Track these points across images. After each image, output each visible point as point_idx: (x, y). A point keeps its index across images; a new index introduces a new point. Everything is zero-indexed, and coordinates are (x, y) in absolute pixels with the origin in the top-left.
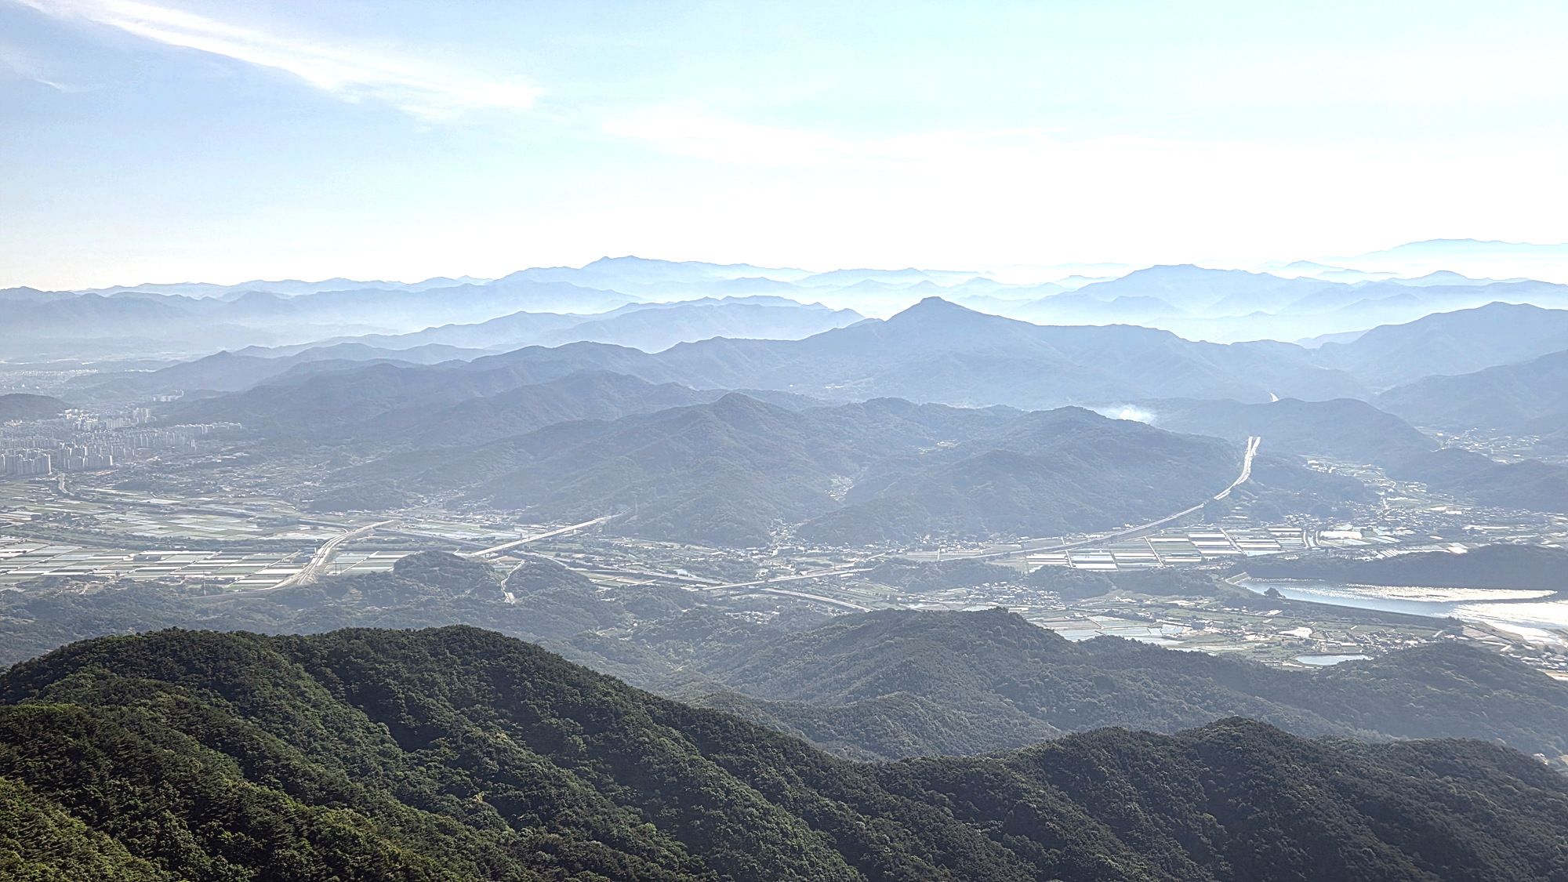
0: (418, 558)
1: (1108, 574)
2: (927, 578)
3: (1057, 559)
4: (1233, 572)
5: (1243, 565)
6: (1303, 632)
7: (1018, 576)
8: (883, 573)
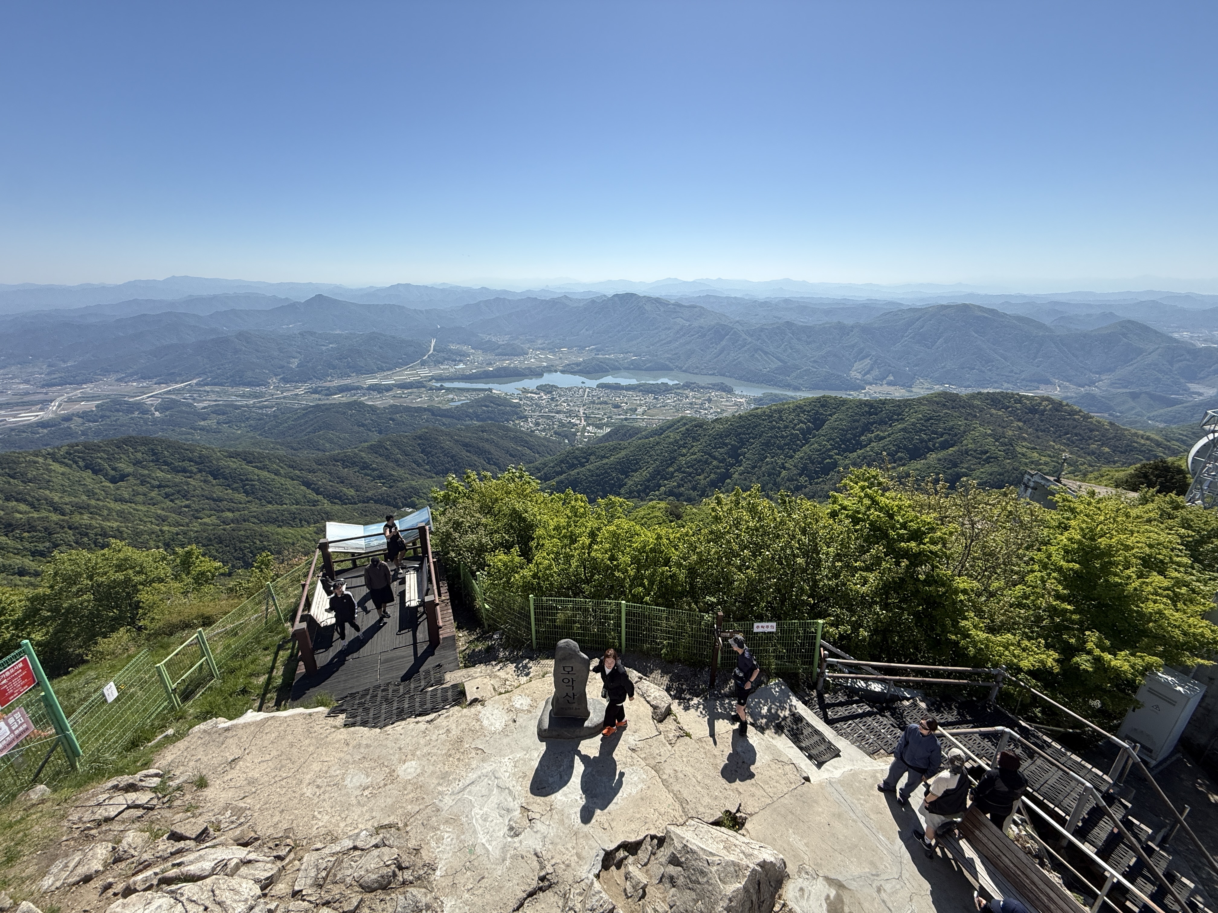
0: (107, 403)
1: (392, 384)
2: (330, 392)
3: (375, 381)
4: (430, 380)
5: (433, 378)
6: (451, 396)
7: (362, 388)
8: (315, 392)
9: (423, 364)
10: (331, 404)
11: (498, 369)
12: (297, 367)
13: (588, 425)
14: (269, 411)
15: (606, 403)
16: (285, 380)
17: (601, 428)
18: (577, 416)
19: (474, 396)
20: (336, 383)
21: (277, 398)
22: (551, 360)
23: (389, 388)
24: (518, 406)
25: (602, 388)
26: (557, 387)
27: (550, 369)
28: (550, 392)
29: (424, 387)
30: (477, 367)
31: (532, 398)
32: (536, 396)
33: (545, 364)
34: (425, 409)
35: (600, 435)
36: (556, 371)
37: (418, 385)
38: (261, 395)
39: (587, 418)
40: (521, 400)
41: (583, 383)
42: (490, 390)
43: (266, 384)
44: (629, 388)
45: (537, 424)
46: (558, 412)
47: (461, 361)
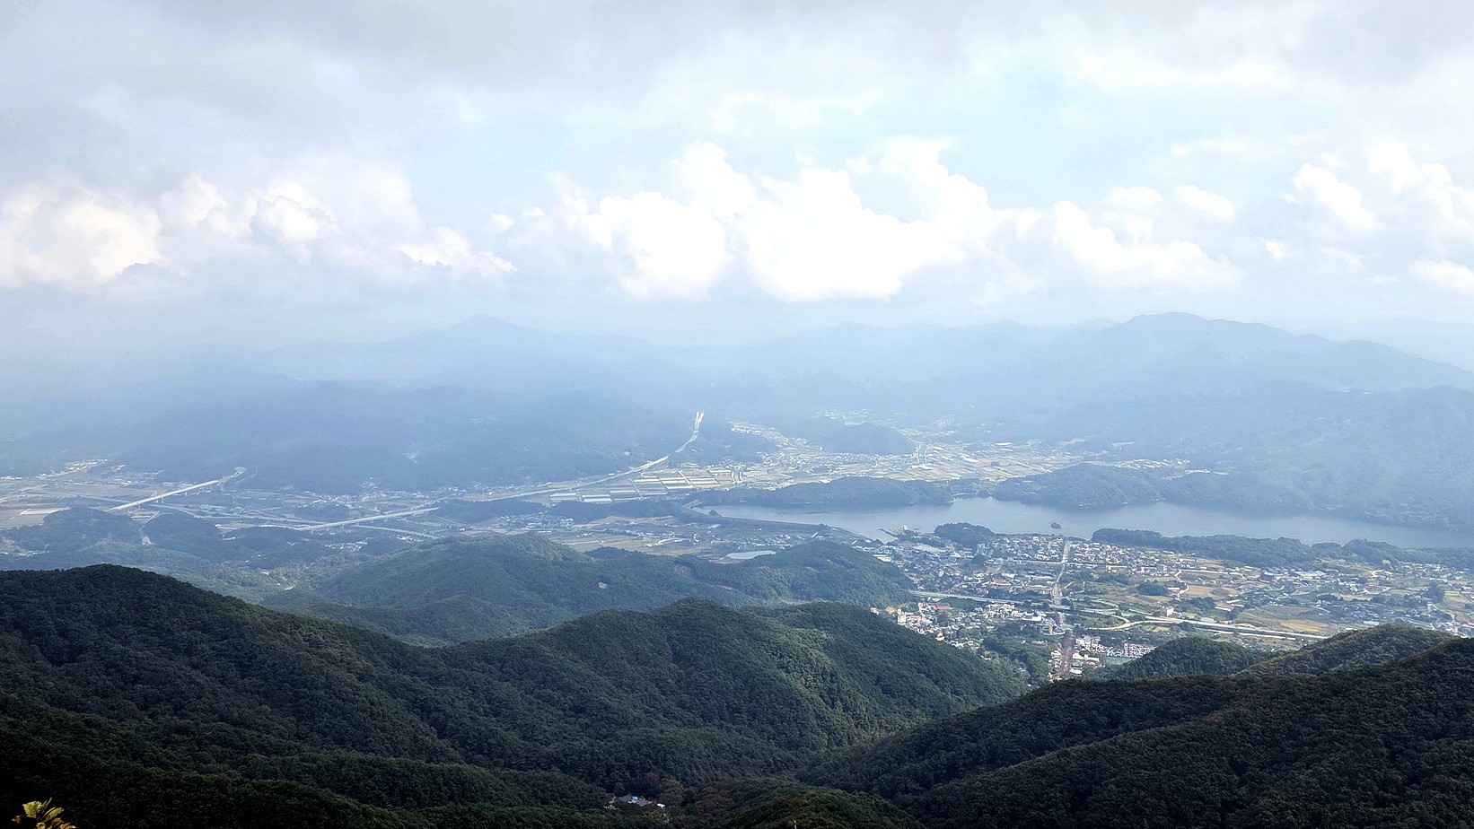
0: (67, 512)
1: (605, 504)
6: (731, 538)
7: (543, 509)
13: (1079, 633)
17: (1117, 645)
19: (784, 541)
22: (968, 466)
23: (596, 513)
24: (890, 571)
25: (1110, 541)
26: (987, 532)
27: (970, 488)
28: (972, 545)
31: (926, 556)
32: (936, 551)
33: (955, 476)
36: (984, 495)
37: (662, 509)
40: (898, 558)
41: (1055, 526)
42: (824, 529)
44: (1185, 545)
47: (757, 460)
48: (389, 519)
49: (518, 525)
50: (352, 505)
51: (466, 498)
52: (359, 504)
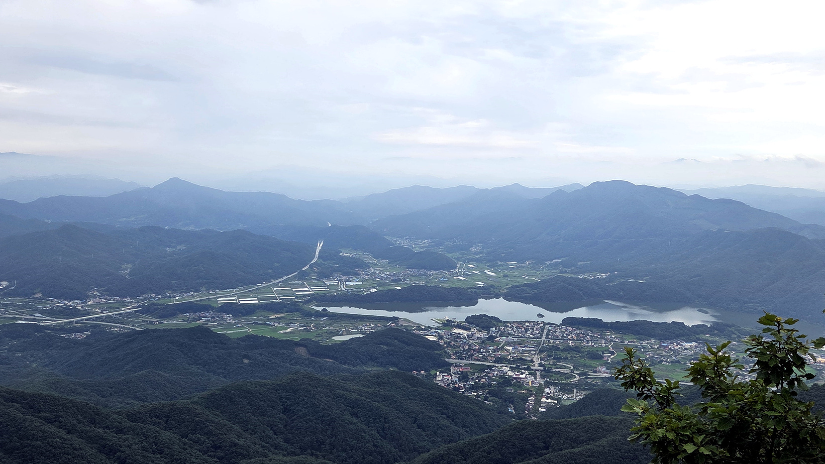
1: (254, 305)
3: (231, 299)
4: (309, 302)
5: (313, 298)
6: (336, 327)
7: (212, 308)
8: (146, 310)
9: (303, 276)
10: (165, 330)
11: (410, 289)
12: (130, 274)
13: (548, 384)
14: (80, 336)
15: (577, 349)
16: (111, 293)
17: (571, 392)
18: (528, 369)
19: (369, 328)
20: (177, 299)
21: (93, 319)
22: (490, 277)
23: (249, 310)
24: (434, 345)
25: (572, 325)
26: (497, 320)
27: (489, 293)
28: (487, 328)
29: (297, 310)
30: (379, 284)
31: (458, 336)
32: (465, 333)
33: (481, 284)
34: (297, 344)
35: (568, 403)
36: (497, 297)
37: (291, 308)
38: (74, 312)
39: (546, 372)
40: (441, 337)
41: (540, 316)
42: (395, 319)
43: (84, 298)
44: (617, 327)
45: (464, 377)
46: (499, 360)
47: (357, 274)
48: (106, 316)
49: (195, 319)
50: (82, 307)
51: (160, 302)
52: (87, 306)
